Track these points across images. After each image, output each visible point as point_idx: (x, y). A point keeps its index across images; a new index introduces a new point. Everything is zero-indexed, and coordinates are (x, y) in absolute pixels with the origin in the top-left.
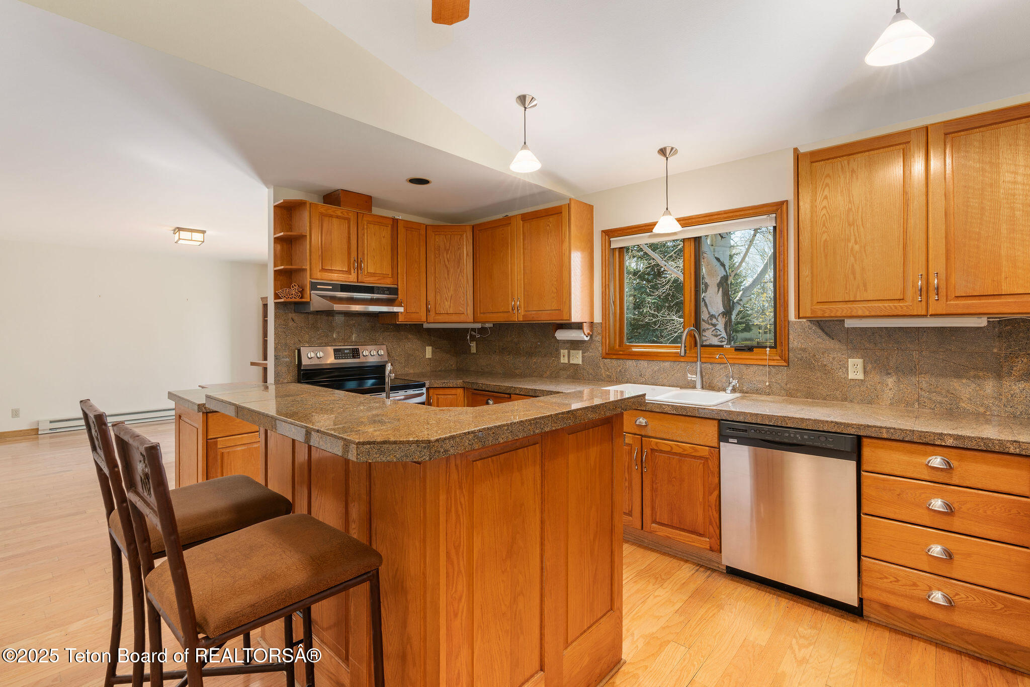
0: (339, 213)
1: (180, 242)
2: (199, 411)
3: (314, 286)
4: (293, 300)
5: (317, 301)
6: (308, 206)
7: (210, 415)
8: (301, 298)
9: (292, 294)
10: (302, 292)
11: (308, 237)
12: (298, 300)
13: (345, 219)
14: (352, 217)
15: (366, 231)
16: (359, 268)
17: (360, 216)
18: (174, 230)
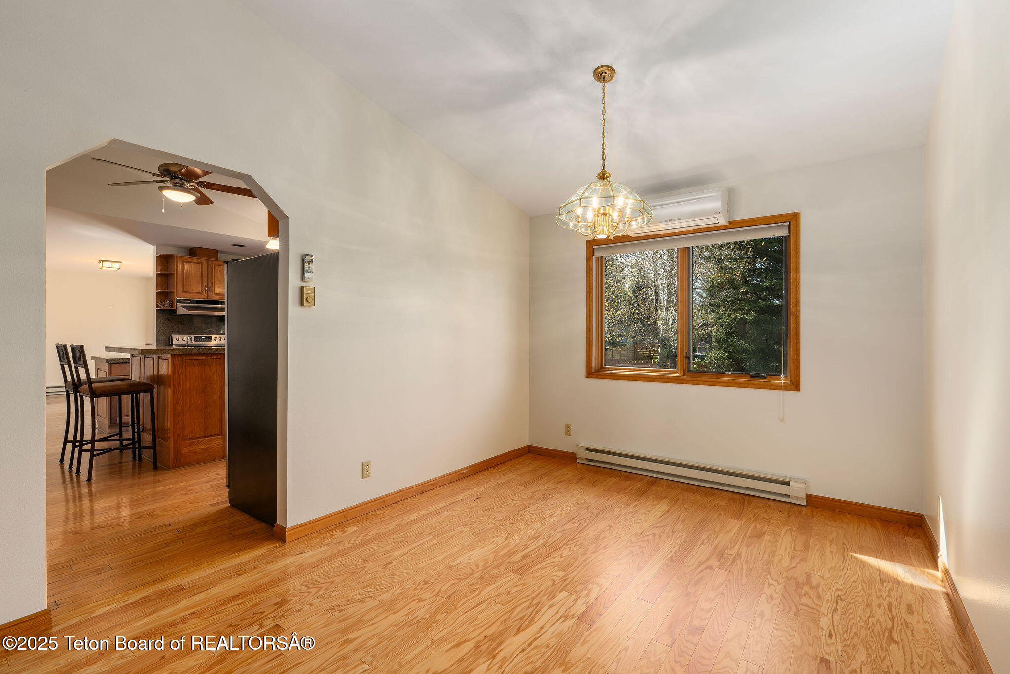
0: (195, 260)
1: (103, 268)
2: (107, 362)
3: (179, 301)
4: (167, 308)
5: (181, 310)
6: (175, 257)
7: (113, 365)
8: (172, 307)
9: (166, 305)
10: (172, 304)
11: (175, 275)
12: (169, 308)
13: (199, 263)
14: (205, 263)
15: (213, 270)
16: (209, 291)
17: (210, 262)
18: (99, 261)
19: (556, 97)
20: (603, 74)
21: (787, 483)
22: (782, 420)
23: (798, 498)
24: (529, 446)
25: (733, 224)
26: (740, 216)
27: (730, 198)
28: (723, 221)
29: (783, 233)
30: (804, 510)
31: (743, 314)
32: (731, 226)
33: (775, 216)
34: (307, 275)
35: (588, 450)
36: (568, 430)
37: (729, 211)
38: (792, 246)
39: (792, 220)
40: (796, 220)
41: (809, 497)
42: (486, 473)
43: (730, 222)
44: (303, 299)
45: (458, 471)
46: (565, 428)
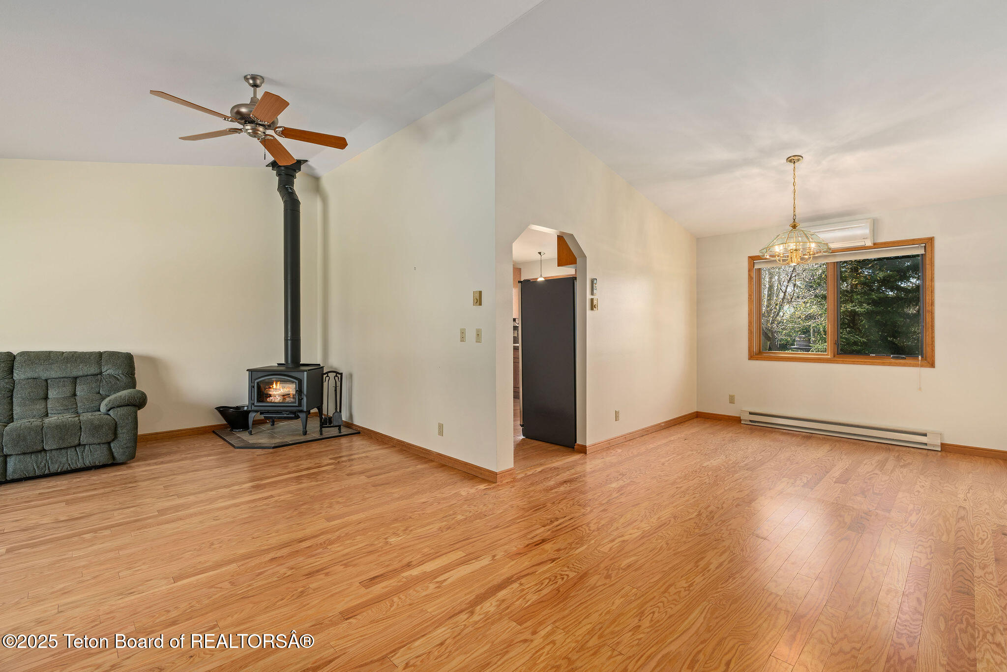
19: (755, 170)
20: (792, 160)
21: (925, 435)
22: (920, 389)
23: (934, 446)
24: (697, 412)
25: (876, 245)
26: (882, 239)
27: (875, 225)
28: (869, 243)
29: (921, 251)
30: (940, 454)
31: (854, 306)
32: (875, 246)
33: (914, 240)
34: (595, 291)
35: (751, 413)
36: (732, 400)
37: (873, 236)
38: (928, 261)
39: (928, 243)
40: (931, 243)
41: (943, 445)
42: (676, 427)
43: (875, 244)
44: (593, 307)
45: (660, 424)
46: (730, 398)
